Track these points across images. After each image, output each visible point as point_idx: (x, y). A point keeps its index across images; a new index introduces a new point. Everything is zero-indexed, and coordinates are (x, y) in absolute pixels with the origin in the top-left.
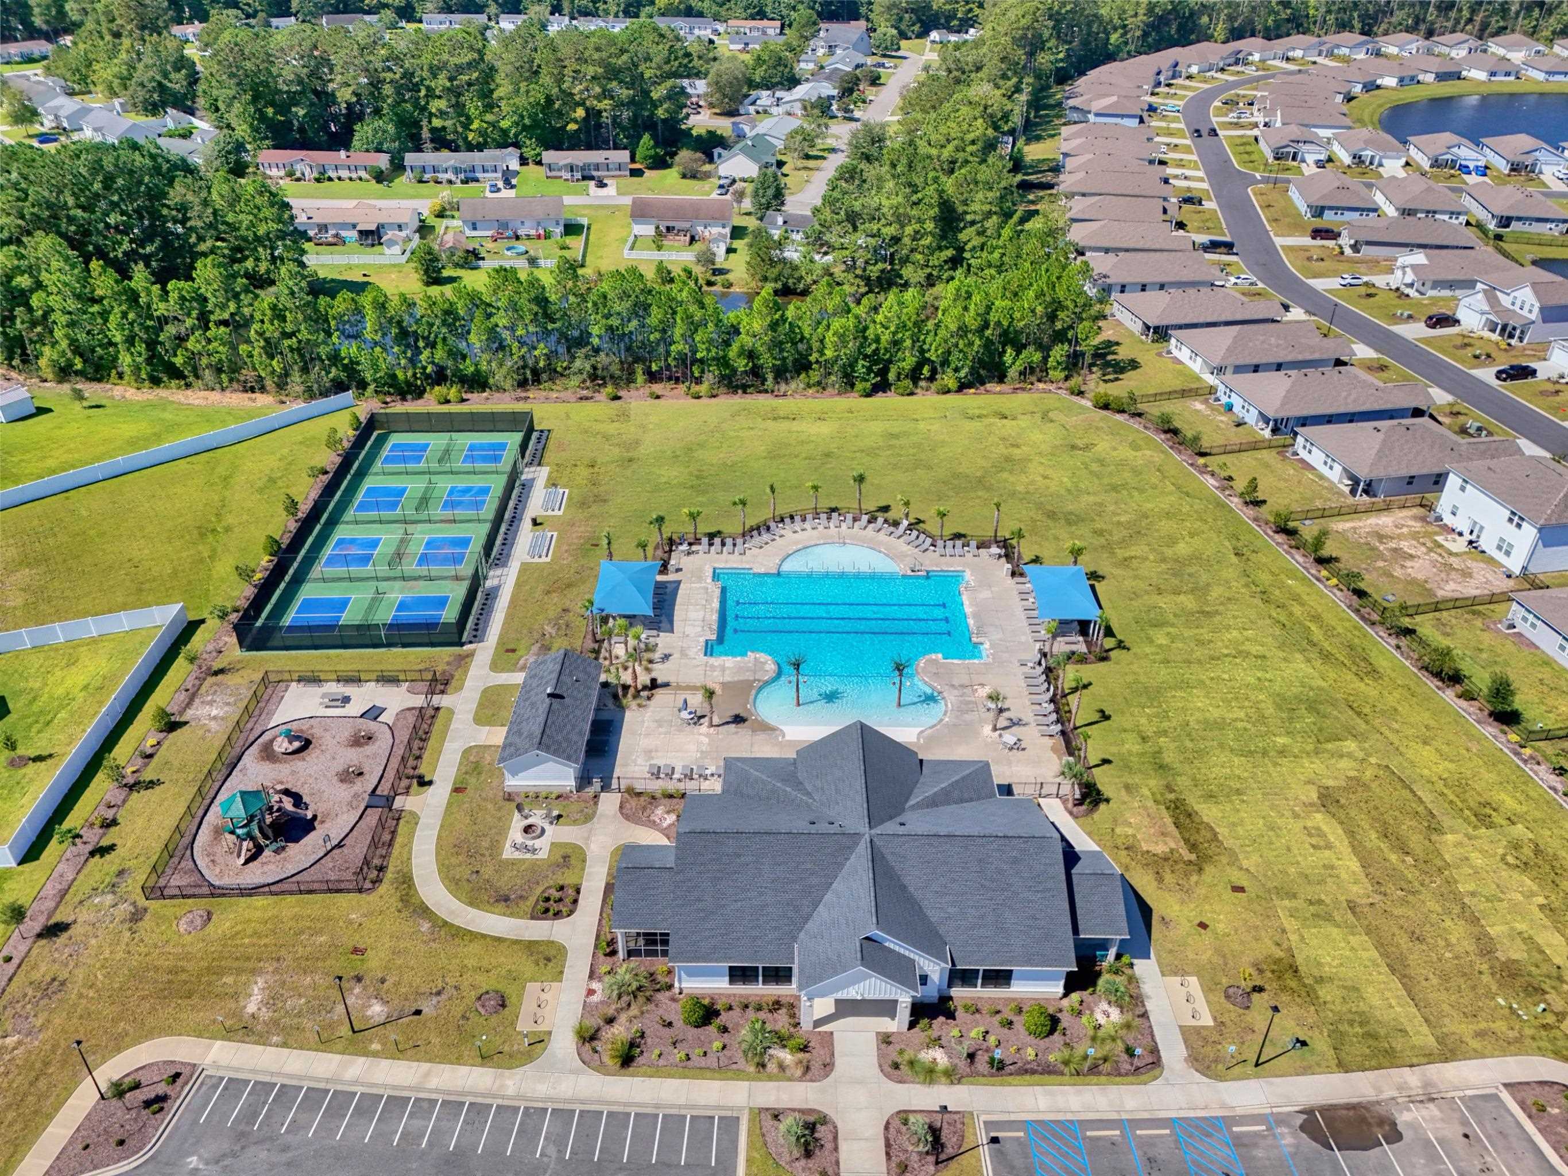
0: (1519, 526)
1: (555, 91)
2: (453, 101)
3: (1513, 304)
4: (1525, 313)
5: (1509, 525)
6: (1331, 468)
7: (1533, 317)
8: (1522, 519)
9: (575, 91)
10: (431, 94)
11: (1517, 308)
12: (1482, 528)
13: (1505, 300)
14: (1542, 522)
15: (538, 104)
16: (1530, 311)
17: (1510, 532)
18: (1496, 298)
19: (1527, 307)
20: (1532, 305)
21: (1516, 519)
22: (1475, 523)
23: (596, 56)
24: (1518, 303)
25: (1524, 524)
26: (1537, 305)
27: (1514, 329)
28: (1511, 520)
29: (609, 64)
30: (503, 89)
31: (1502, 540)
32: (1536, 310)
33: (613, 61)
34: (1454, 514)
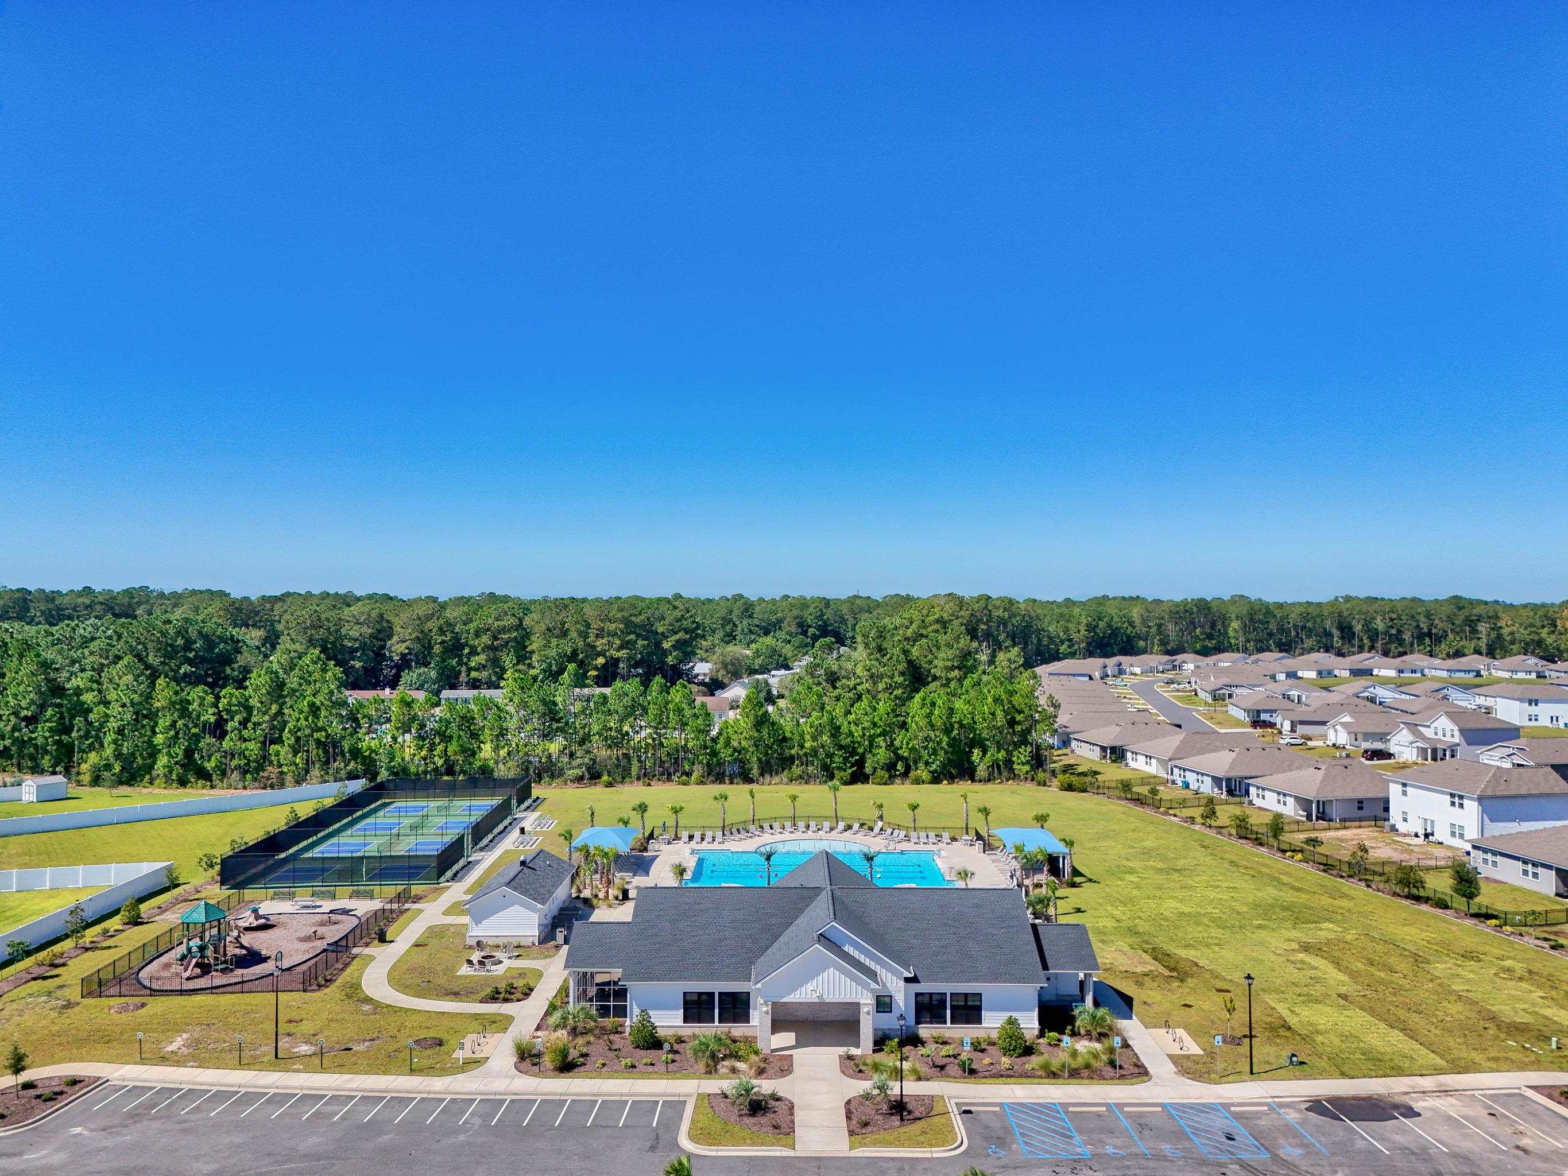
0: (1461, 806)
1: (581, 644)
2: (492, 655)
3: (1436, 734)
4: (1448, 738)
5: (1452, 808)
6: (1285, 804)
7: (1457, 739)
8: (1461, 797)
9: (598, 643)
10: (474, 652)
11: (1440, 736)
12: (1433, 822)
13: (1428, 733)
14: (1478, 793)
15: (565, 654)
16: (1453, 736)
17: (1456, 815)
18: (1420, 732)
19: (1448, 734)
20: (1452, 730)
21: (1457, 799)
22: (1425, 820)
23: (619, 615)
24: (1440, 733)
25: (1465, 802)
26: (1456, 728)
27: (1445, 750)
28: (1453, 804)
29: (631, 622)
30: (535, 644)
31: (1453, 825)
32: (1457, 733)
33: (633, 619)
34: (1405, 820)
